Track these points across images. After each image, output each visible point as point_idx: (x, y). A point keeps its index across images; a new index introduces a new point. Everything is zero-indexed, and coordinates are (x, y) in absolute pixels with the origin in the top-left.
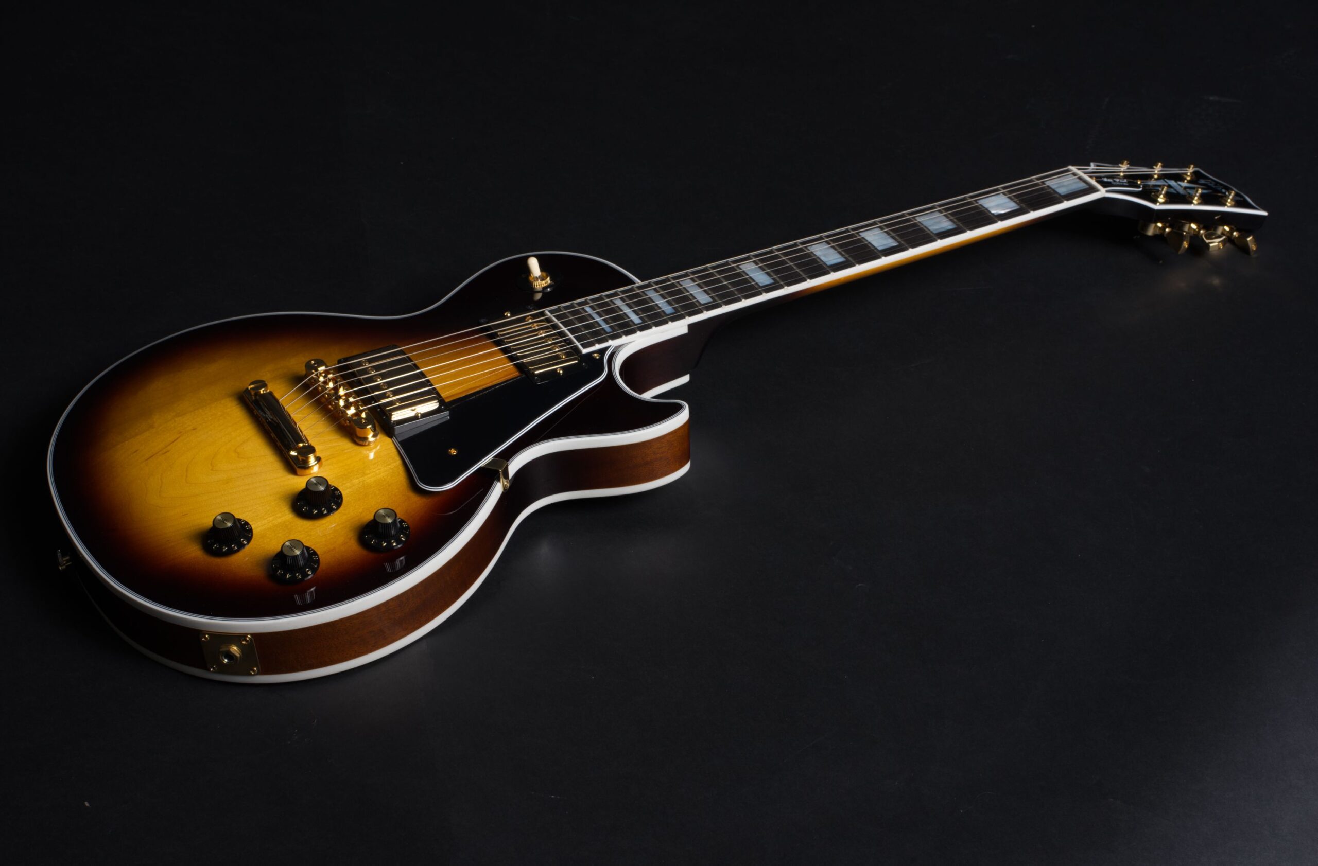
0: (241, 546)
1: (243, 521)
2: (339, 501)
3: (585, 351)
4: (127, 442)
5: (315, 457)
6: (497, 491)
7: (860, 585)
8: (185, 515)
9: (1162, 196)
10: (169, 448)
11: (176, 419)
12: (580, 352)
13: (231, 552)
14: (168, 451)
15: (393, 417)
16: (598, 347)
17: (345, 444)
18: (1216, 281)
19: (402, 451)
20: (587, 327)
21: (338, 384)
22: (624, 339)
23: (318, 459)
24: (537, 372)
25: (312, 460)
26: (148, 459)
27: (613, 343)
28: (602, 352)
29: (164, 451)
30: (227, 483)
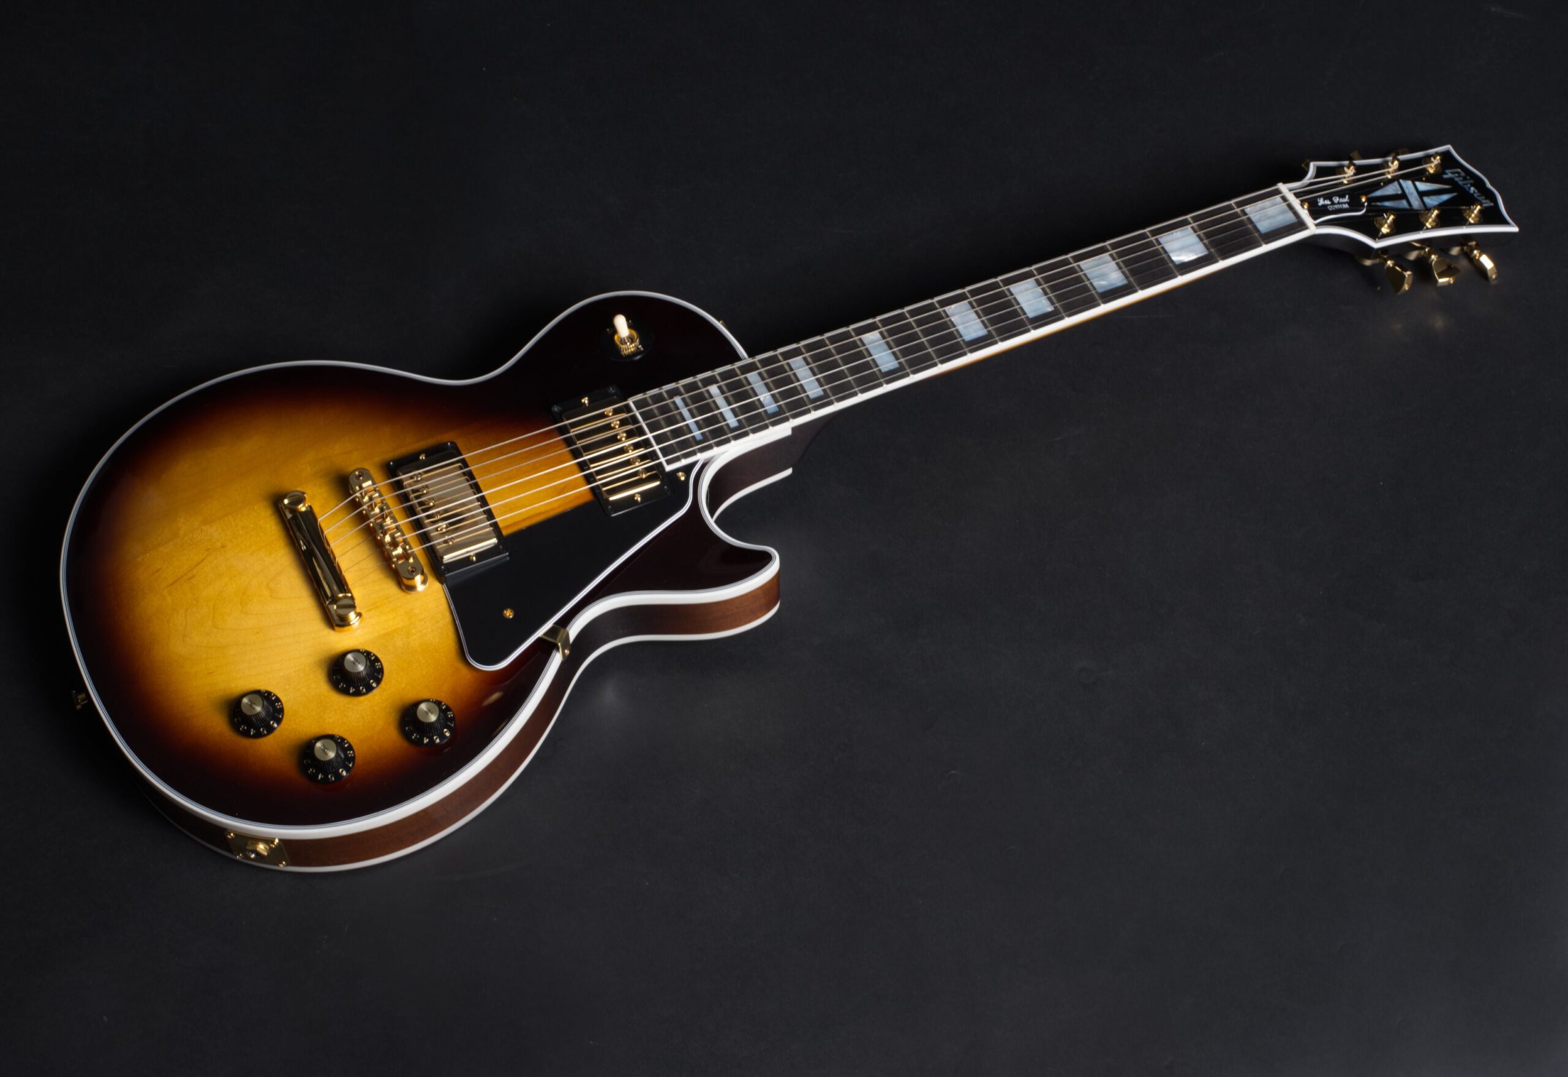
0: (271, 730)
1: (273, 696)
2: (380, 676)
3: (668, 468)
4: (148, 555)
5: (356, 613)
6: (556, 660)
7: (953, 772)
8: (211, 673)
9: (1386, 226)
10: (195, 571)
11: (203, 528)
12: (663, 469)
13: (259, 735)
14: (193, 577)
15: (444, 560)
16: (684, 462)
17: (390, 588)
18: (1439, 323)
19: (452, 607)
20: (677, 433)
21: (384, 513)
22: (716, 450)
23: (359, 615)
24: (612, 498)
25: (352, 616)
26: (172, 584)
27: (701, 457)
28: (688, 469)
29: (190, 575)
30: (257, 633)
